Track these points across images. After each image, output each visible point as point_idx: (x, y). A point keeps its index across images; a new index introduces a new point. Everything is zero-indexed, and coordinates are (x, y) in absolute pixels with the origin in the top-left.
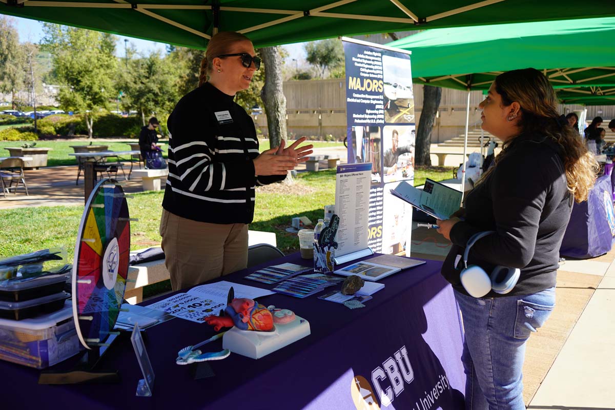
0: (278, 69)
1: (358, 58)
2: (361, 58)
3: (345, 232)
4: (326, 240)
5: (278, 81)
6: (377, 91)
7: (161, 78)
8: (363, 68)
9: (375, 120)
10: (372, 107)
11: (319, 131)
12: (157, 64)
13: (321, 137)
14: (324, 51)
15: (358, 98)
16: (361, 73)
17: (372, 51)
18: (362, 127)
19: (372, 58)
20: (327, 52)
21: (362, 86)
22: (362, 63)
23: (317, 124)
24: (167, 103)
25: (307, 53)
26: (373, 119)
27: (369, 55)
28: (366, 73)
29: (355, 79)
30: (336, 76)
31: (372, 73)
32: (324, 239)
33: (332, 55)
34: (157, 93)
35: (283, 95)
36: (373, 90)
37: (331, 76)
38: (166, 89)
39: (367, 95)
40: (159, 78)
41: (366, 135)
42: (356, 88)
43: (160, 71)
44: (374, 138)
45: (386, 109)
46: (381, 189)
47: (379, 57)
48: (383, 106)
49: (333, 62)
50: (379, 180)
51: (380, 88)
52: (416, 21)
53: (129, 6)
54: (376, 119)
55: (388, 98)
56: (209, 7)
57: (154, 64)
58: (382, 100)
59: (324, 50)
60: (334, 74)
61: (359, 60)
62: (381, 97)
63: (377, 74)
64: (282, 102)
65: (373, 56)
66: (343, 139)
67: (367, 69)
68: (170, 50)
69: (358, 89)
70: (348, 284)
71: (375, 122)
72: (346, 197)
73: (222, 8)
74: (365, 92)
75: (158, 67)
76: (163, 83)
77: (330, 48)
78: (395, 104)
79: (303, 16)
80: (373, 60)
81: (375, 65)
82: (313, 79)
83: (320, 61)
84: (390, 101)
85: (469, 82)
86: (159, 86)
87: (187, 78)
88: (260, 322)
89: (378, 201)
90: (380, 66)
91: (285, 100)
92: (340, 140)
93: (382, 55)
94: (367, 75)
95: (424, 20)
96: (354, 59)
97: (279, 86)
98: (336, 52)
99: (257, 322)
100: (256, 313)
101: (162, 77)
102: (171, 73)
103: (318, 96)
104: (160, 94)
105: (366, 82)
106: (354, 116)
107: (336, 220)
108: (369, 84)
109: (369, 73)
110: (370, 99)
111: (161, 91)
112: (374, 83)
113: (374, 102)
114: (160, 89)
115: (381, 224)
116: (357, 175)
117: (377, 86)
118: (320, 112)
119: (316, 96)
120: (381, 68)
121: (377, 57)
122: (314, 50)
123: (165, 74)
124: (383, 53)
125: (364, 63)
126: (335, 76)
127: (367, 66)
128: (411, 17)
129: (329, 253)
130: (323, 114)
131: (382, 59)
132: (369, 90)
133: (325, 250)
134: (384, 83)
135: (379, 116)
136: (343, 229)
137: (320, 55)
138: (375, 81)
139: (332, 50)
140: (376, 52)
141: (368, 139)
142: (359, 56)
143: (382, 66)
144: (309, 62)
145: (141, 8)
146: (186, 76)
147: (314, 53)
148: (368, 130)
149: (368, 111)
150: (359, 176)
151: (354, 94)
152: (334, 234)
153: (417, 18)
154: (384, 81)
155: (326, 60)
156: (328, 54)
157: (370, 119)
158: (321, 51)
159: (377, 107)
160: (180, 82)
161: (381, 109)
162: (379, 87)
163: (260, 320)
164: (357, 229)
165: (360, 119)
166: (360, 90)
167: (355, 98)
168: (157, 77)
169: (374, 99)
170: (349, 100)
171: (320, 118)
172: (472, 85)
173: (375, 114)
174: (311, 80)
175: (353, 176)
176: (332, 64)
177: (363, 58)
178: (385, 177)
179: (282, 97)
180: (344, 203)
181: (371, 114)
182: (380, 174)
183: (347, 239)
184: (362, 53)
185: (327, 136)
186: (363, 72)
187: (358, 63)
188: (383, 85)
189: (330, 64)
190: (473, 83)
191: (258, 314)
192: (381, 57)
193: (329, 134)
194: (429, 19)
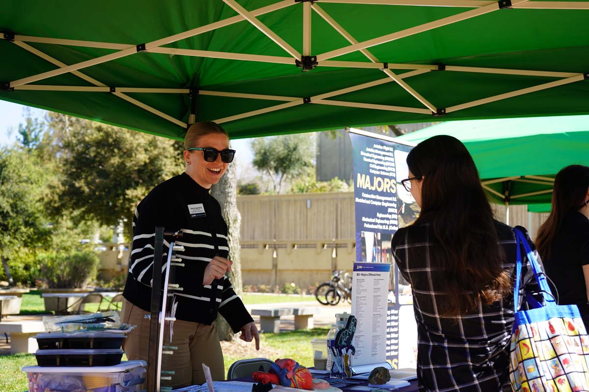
0: (230, 172)
1: (367, 152)
2: (370, 153)
3: (361, 338)
4: (343, 343)
5: (230, 190)
6: (389, 191)
7: (16, 189)
8: (373, 163)
9: (387, 226)
10: (384, 210)
11: (273, 277)
12: (9, 166)
13: (278, 287)
14: (281, 151)
15: (368, 199)
16: (371, 170)
17: (382, 144)
18: (372, 234)
19: (382, 153)
20: (286, 151)
21: (372, 184)
22: (371, 158)
23: (270, 267)
24: (23, 229)
25: (254, 152)
26: (386, 224)
27: (379, 150)
28: (376, 170)
29: (364, 176)
30: (302, 190)
31: (383, 171)
32: (341, 341)
33: (295, 156)
34: (7, 212)
35: (236, 209)
36: (385, 191)
37: (292, 190)
38: (23, 206)
39: (377, 196)
40: (12, 190)
41: (377, 243)
42: (365, 187)
43: (15, 177)
44: (386, 248)
45: (400, 213)
46: (396, 312)
47: (391, 152)
48: (396, 210)
49: (297, 169)
50: (394, 301)
51: (393, 189)
52: (434, 111)
53: (108, 89)
54: (389, 225)
55: (402, 201)
56: (187, 91)
57: (6, 166)
58: (395, 202)
59: (281, 148)
60: (297, 186)
61: (368, 155)
62: (394, 199)
63: (389, 172)
64: (235, 221)
65: (384, 150)
66: (312, 291)
67: (378, 165)
68: (22, 145)
69: (367, 188)
70: (377, 374)
71: (387, 228)
72: (363, 298)
73: (201, 92)
74: (375, 192)
75: (12, 171)
76: (18, 197)
77: (292, 146)
78: (410, 209)
79: (303, 103)
80: (384, 156)
81: (387, 161)
82: (263, 193)
83: (275, 165)
84: (404, 205)
85: (507, 193)
86: (11, 201)
87: (62, 188)
88: (302, 379)
89: (393, 327)
90: (392, 162)
91: (239, 218)
92: (308, 293)
93: (394, 150)
94: (378, 173)
95: (443, 111)
96: (362, 153)
97: (231, 196)
98: (301, 151)
99: (299, 379)
100: (299, 371)
101: (17, 186)
102: (33, 181)
103: (271, 222)
104: (11, 214)
105: (376, 180)
106: (364, 219)
107: (353, 321)
108: (379, 184)
109: (379, 170)
110: (381, 201)
111: (15, 210)
112: (385, 183)
113: (387, 205)
114: (14, 206)
115: (397, 357)
116: (374, 275)
117: (388, 186)
118: (275, 247)
119: (268, 222)
120: (393, 165)
121: (388, 151)
122: (265, 149)
123: (21, 182)
124: (394, 148)
125: (373, 158)
126: (300, 189)
127: (377, 162)
128: (429, 108)
129: (347, 357)
130: (280, 250)
131: (394, 154)
132: (380, 190)
133: (343, 353)
134: (397, 183)
135: (392, 222)
136: (360, 334)
137: (276, 156)
138: (386, 180)
139: (295, 149)
140: (387, 146)
141: (379, 248)
142: (368, 150)
143: (394, 162)
144: (256, 167)
145: (119, 92)
146: (60, 186)
147: (265, 153)
148: (379, 238)
149: (379, 215)
150: (377, 277)
151: (363, 193)
152: (351, 337)
153: (436, 109)
154: (397, 181)
155: (285, 165)
156: (288, 155)
157: (382, 224)
158: (277, 150)
159: (390, 210)
160: (49, 196)
161: (395, 214)
162: (391, 187)
163: (303, 378)
164: (375, 337)
165: (370, 223)
166: (370, 189)
167: (364, 198)
168: (9, 187)
169: (386, 201)
170: (357, 200)
171: (275, 256)
172: (512, 197)
173: (388, 219)
174: (259, 195)
175: (371, 276)
176: (294, 171)
177: (372, 153)
178: (400, 297)
179: (235, 213)
180: (361, 306)
181: (382, 219)
182: (394, 293)
183: (363, 347)
184: (371, 147)
185: (287, 285)
186: (373, 169)
187: (368, 158)
188: (396, 185)
189: (292, 171)
190: (513, 195)
191: (301, 372)
192: (393, 152)
193: (291, 283)
194: (449, 110)
